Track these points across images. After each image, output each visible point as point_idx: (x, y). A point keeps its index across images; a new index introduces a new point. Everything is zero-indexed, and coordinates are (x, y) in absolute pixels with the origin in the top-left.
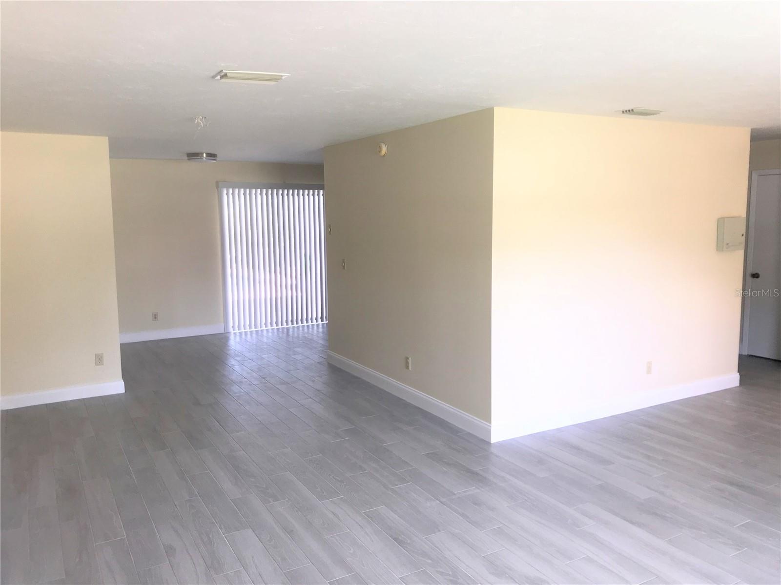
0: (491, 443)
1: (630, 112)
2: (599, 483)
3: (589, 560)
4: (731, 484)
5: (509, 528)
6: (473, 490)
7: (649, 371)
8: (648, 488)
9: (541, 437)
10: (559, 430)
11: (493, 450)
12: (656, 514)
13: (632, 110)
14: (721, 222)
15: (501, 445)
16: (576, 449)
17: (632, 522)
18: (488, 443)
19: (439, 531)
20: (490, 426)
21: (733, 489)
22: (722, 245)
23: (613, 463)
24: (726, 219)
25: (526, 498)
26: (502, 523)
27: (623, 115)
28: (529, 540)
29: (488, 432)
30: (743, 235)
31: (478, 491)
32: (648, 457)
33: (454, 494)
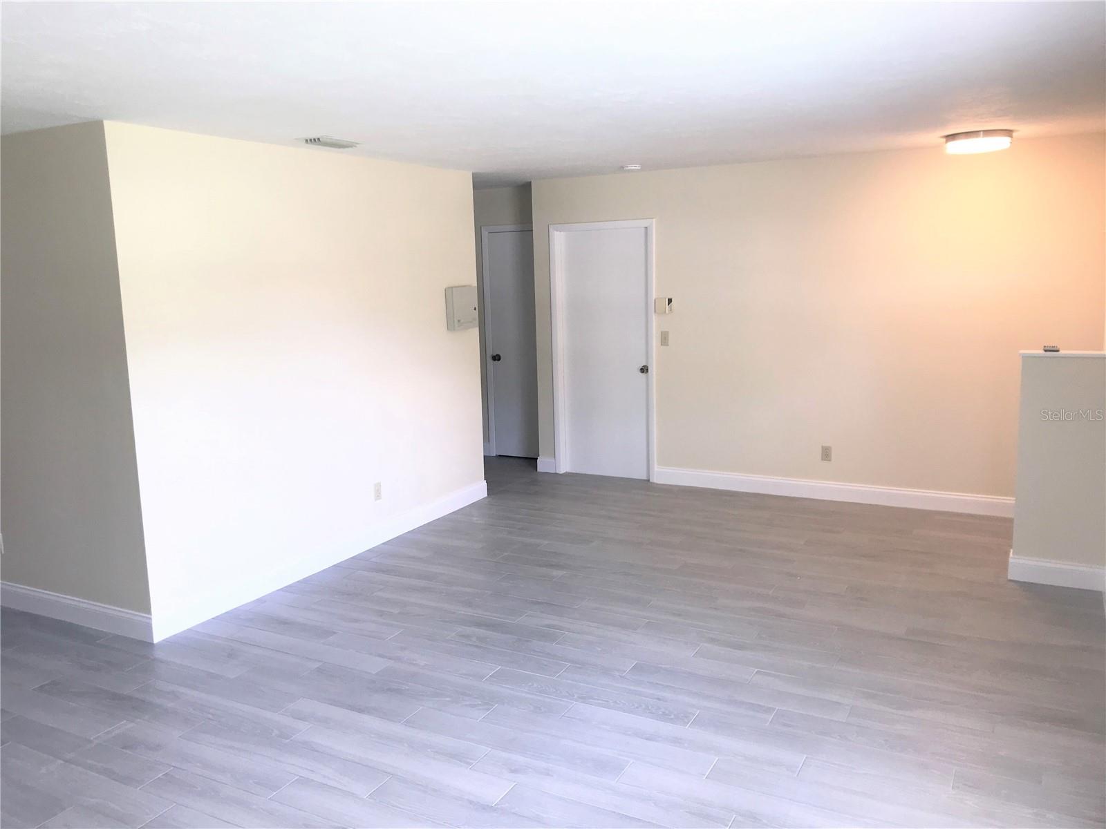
0: (153, 644)
1: (315, 141)
2: (317, 665)
3: (304, 782)
4: (479, 624)
5: (184, 770)
6: (125, 726)
7: (378, 496)
8: (380, 656)
9: (233, 617)
10: (261, 601)
11: (159, 654)
12: (390, 690)
13: (319, 139)
14: (450, 292)
15: (171, 643)
16: (283, 624)
17: (361, 711)
18: (150, 645)
19: (63, 809)
20: (150, 619)
21: (481, 632)
22: (453, 323)
23: (335, 633)
24: (454, 289)
25: (210, 716)
26: (171, 766)
27: (307, 145)
28: (214, 780)
29: (148, 628)
30: (475, 309)
31: (131, 725)
32: (381, 614)
33: (91, 742)
